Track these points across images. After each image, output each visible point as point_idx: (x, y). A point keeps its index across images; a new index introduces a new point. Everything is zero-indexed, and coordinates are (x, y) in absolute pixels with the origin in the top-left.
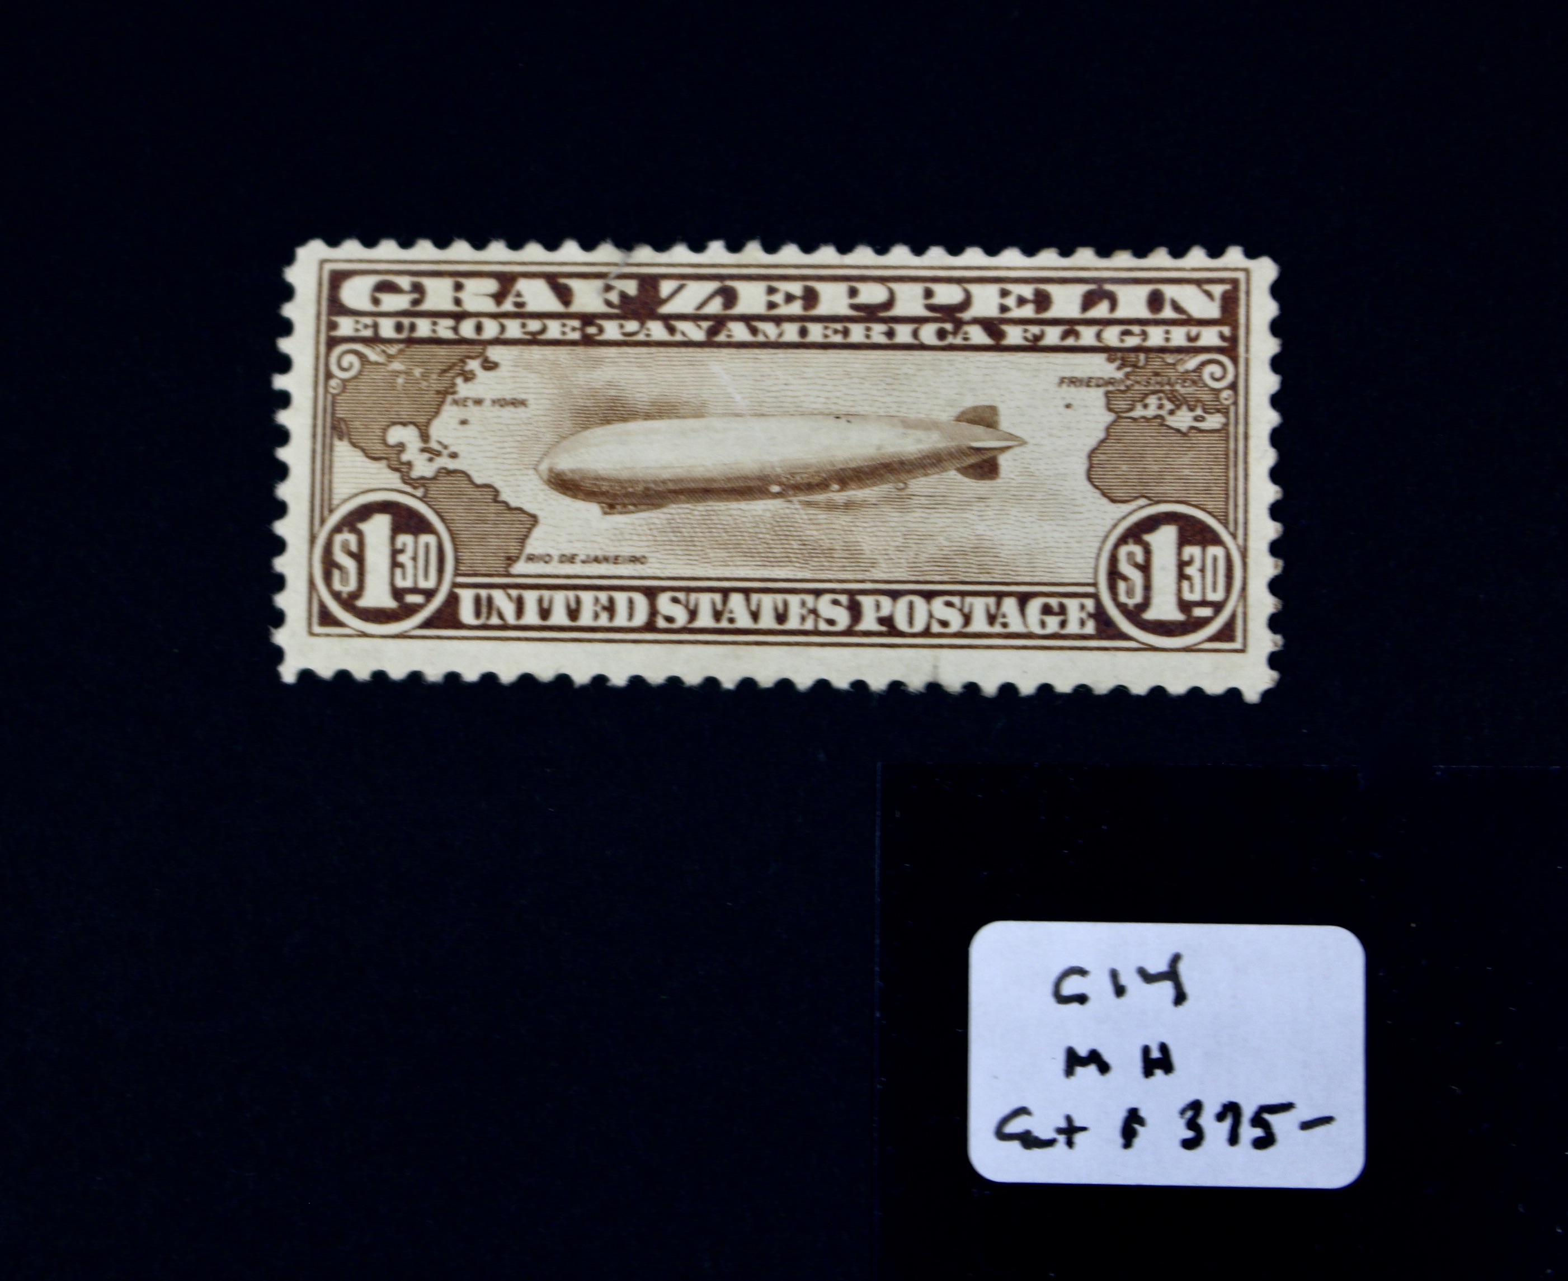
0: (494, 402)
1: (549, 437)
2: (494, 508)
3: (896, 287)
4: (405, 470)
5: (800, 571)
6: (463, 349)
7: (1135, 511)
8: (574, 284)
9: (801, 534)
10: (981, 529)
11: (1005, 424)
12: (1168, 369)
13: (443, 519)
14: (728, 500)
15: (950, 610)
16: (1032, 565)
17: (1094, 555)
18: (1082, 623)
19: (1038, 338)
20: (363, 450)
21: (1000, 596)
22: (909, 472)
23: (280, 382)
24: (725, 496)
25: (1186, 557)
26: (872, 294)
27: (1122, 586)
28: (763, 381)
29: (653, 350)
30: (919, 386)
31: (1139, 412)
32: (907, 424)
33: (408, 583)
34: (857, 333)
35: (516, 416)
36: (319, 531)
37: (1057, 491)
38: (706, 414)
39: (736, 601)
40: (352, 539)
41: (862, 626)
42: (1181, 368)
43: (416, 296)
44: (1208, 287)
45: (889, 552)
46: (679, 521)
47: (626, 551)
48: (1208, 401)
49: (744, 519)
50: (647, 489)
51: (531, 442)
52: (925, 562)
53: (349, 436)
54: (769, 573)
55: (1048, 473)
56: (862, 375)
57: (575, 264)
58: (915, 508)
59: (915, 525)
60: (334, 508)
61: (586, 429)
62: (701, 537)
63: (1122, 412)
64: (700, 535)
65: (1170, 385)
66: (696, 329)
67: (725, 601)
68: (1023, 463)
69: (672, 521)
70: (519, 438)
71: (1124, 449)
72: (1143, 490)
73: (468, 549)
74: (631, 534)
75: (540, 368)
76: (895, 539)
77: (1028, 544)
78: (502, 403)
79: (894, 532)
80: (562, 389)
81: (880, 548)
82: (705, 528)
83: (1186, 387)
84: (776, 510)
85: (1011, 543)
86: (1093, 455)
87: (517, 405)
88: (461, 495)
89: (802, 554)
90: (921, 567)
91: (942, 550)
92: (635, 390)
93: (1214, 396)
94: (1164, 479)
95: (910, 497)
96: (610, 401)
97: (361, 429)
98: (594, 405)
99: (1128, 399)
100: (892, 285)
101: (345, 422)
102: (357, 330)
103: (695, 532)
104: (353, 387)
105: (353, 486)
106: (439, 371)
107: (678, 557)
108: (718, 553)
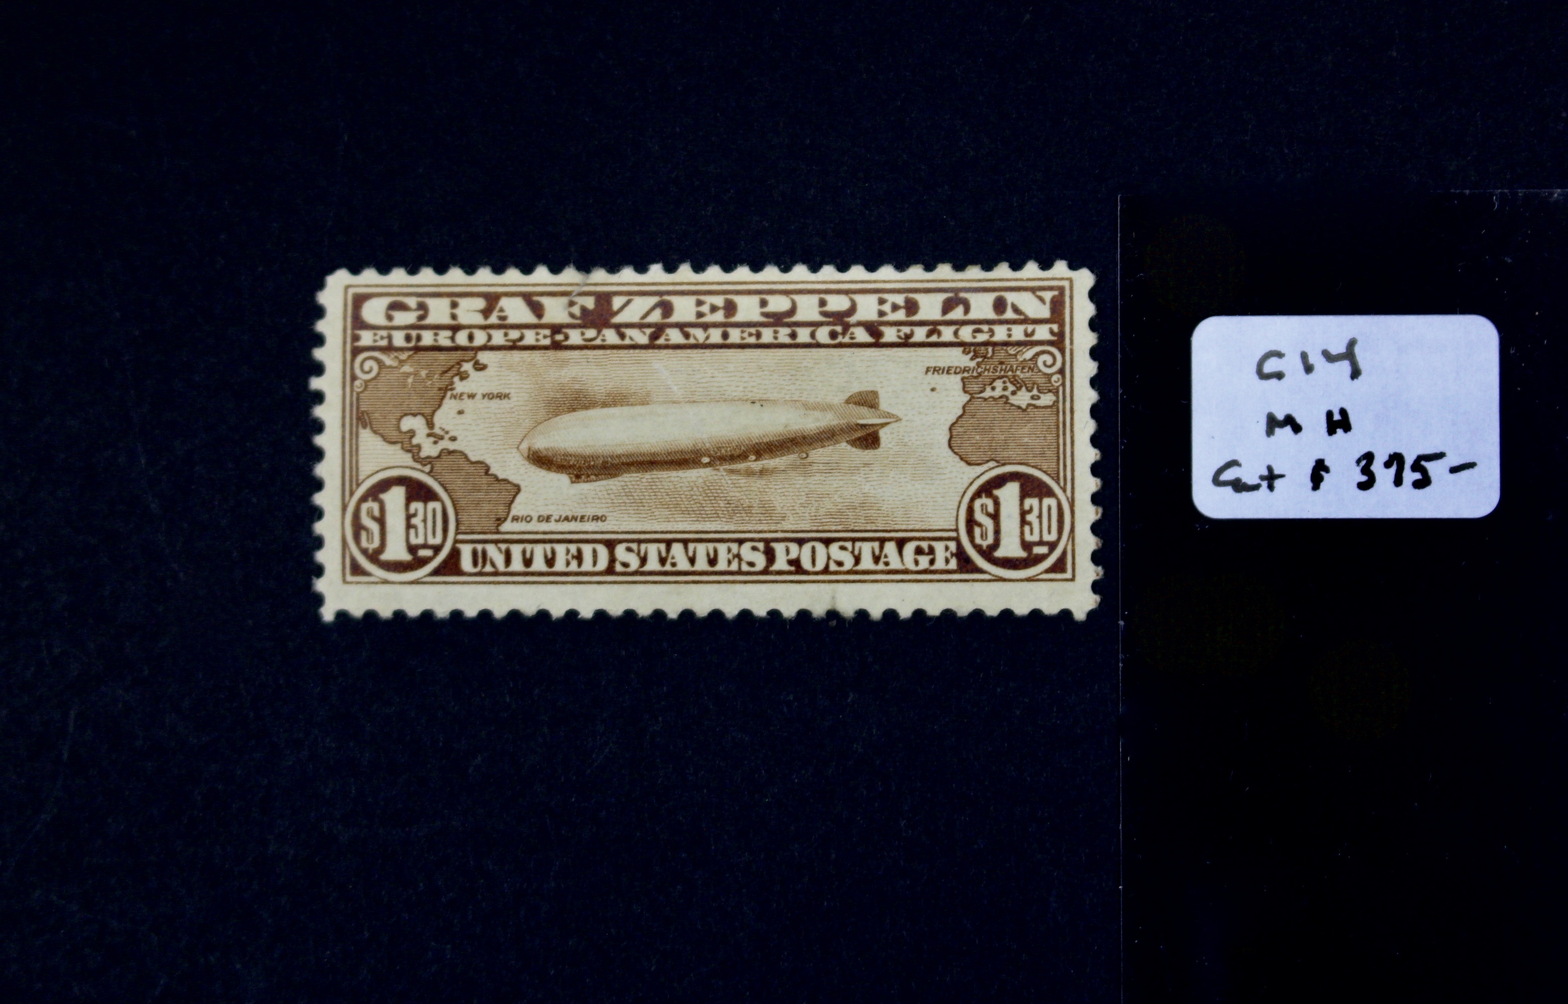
0: (484, 396)
1: (527, 423)
2: (485, 480)
3: (796, 298)
4: (415, 451)
6: (458, 355)
7: (987, 471)
8: (545, 301)
9: (726, 495)
10: (867, 488)
11: (884, 404)
12: (1011, 358)
13: (446, 490)
15: (844, 553)
16: (908, 516)
17: (956, 507)
18: (947, 561)
19: (908, 336)
20: (382, 435)
22: (810, 444)
23: (316, 383)
25: (1027, 507)
26: (778, 304)
27: (977, 531)
28: (694, 374)
29: (608, 352)
30: (816, 377)
31: (988, 393)
32: (808, 407)
33: (420, 541)
34: (767, 336)
35: (502, 406)
36: (349, 501)
37: (925, 457)
39: (677, 549)
40: (375, 506)
42: (1020, 358)
43: (421, 312)
44: (1039, 293)
45: (795, 508)
46: (631, 486)
47: (590, 511)
48: (1041, 383)
49: (681, 485)
51: (514, 427)
52: (824, 515)
53: (370, 423)
54: (702, 526)
55: (918, 443)
56: (772, 369)
57: (545, 285)
58: (815, 472)
59: (816, 486)
60: (360, 481)
61: (557, 415)
62: (648, 499)
63: (975, 393)
64: (647, 497)
65: (1012, 371)
66: (641, 334)
67: (668, 550)
68: (898, 436)
69: (625, 487)
70: (504, 424)
71: (977, 422)
72: (992, 454)
73: (466, 512)
74: (593, 498)
75: (520, 368)
76: (800, 497)
77: (904, 500)
78: (491, 396)
79: (799, 492)
80: (537, 384)
81: (788, 505)
82: (652, 492)
83: (1025, 372)
84: (707, 477)
85: (891, 499)
86: (953, 428)
87: (503, 397)
88: (460, 469)
89: (728, 511)
90: (820, 519)
91: (837, 506)
92: (595, 384)
93: (1047, 379)
94: (1008, 446)
95: (811, 464)
96: (575, 393)
97: (380, 419)
98: (563, 396)
99: (980, 383)
100: (794, 297)
101: (368, 414)
102: (375, 341)
103: (644, 495)
104: (374, 386)
105: (375, 464)
106: (440, 372)
107: (631, 515)
108: (662, 511)
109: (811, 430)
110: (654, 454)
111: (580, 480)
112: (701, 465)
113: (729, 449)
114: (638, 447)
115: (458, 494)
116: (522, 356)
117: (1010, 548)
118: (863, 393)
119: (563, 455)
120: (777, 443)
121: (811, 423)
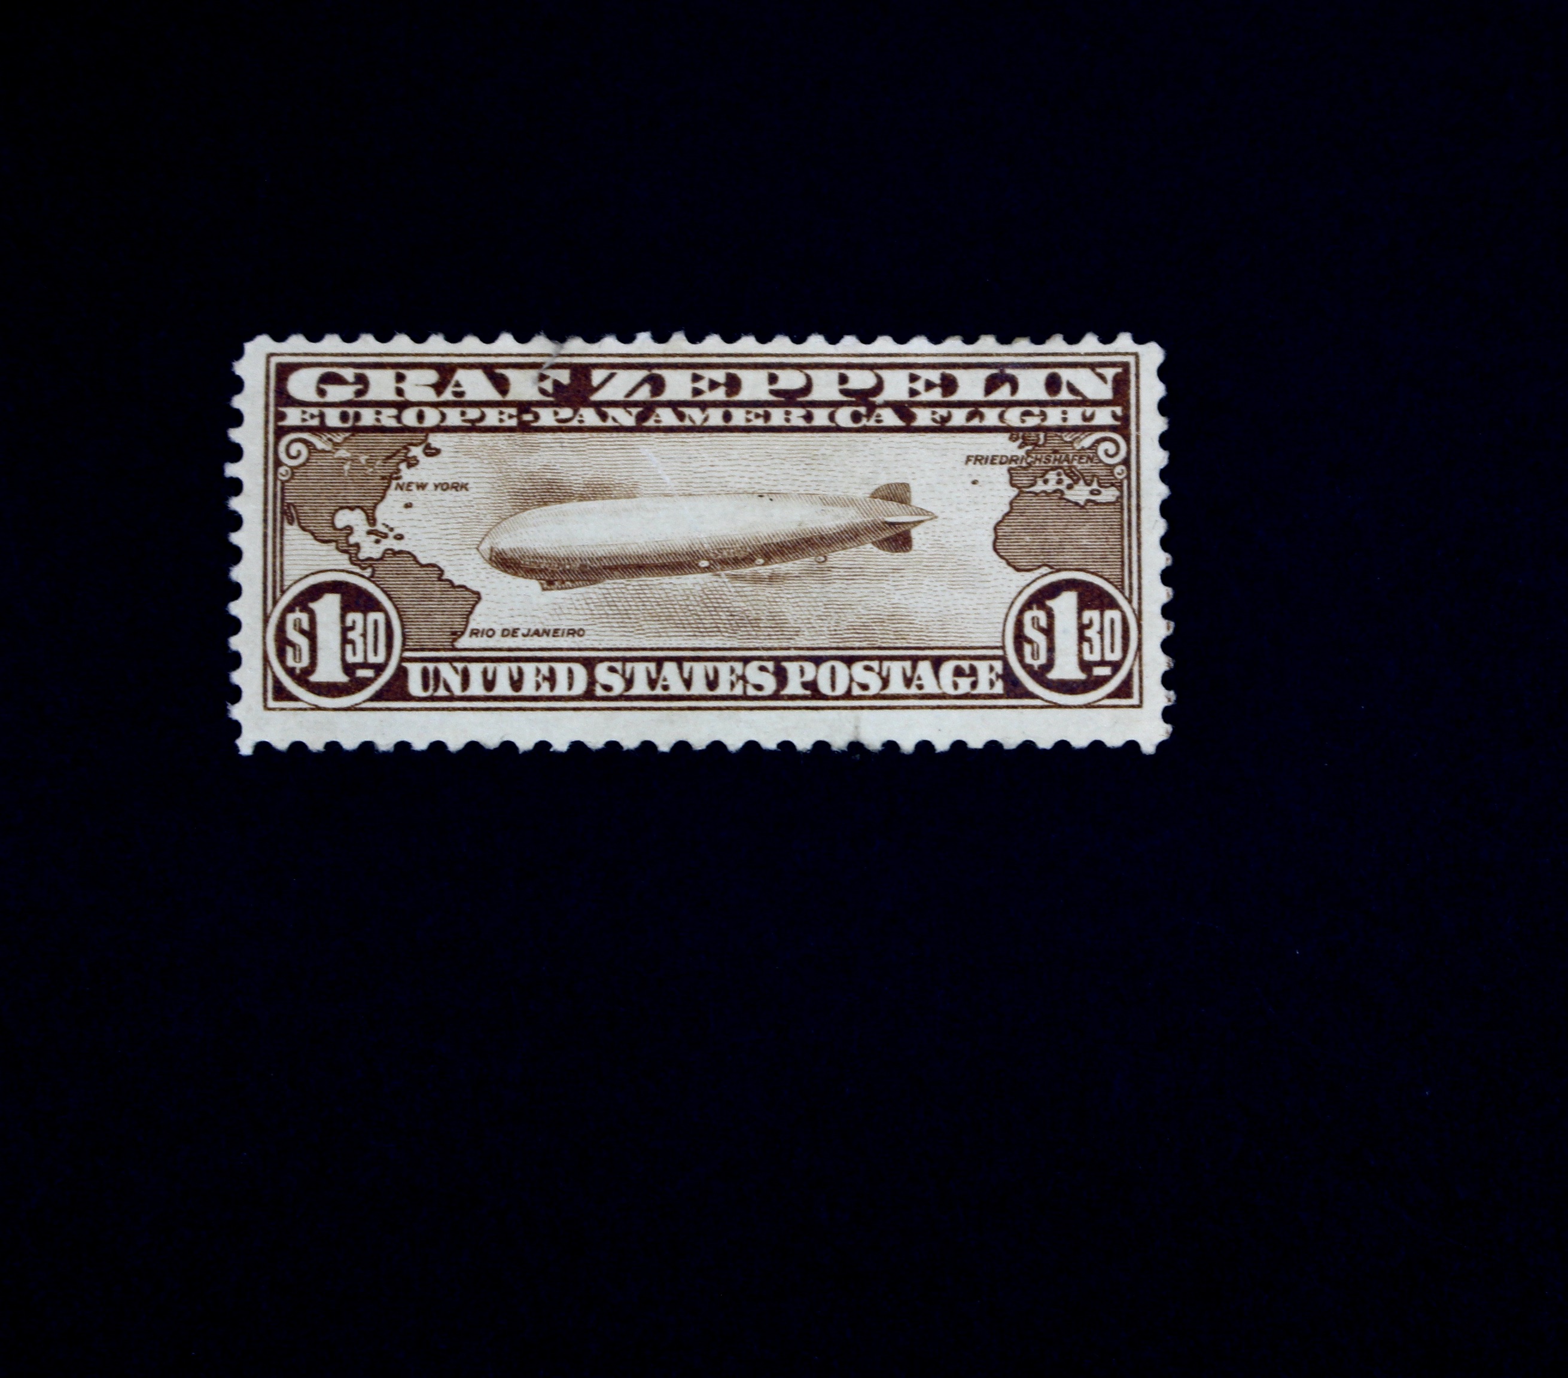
0: (436, 486)
1: (490, 519)
2: (438, 586)
3: (812, 373)
4: (352, 552)
5: (729, 640)
6: (406, 437)
7: (1038, 578)
8: (509, 373)
9: (728, 605)
10: (896, 598)
11: (917, 500)
12: (1066, 446)
13: (390, 598)
15: (869, 674)
16: (945, 631)
17: (1002, 621)
18: (992, 684)
19: (945, 419)
20: (313, 534)
21: (915, 660)
22: (829, 545)
23: (232, 470)
25: (1086, 621)
26: (791, 380)
27: (1027, 649)
28: (690, 463)
29: (587, 435)
30: (836, 466)
31: (1039, 487)
32: (825, 501)
33: (359, 659)
34: (777, 417)
35: (458, 499)
36: (272, 611)
37: (966, 561)
38: (638, 495)
39: (670, 670)
40: (304, 617)
41: (788, 691)
42: (1077, 446)
43: (360, 387)
44: (1099, 370)
45: (812, 621)
46: (614, 595)
47: (565, 624)
48: (1102, 476)
49: (675, 593)
51: (473, 524)
52: (845, 630)
53: (298, 519)
54: (700, 642)
55: (958, 545)
56: (783, 456)
57: (511, 355)
58: (835, 579)
59: (836, 595)
60: (285, 588)
61: (525, 510)
62: (635, 610)
63: (1024, 487)
64: (634, 608)
65: (1068, 461)
66: (627, 415)
67: (659, 670)
68: (934, 536)
69: (608, 596)
70: (461, 520)
72: (1045, 559)
73: (415, 625)
74: (568, 608)
75: (480, 453)
76: (817, 608)
77: (940, 611)
78: (445, 487)
79: (816, 602)
80: (501, 473)
81: (803, 617)
82: (639, 602)
83: (1083, 463)
84: (706, 584)
85: (925, 610)
86: (998, 528)
87: (459, 488)
88: (407, 573)
89: (731, 624)
90: (841, 634)
91: (861, 618)
92: (570, 473)
93: (1109, 471)
94: (1064, 548)
95: (830, 569)
96: (547, 484)
97: (311, 513)
98: (532, 487)
99: (1029, 475)
100: (809, 372)
101: (294, 507)
102: (304, 420)
103: (630, 606)
104: (302, 474)
105: (306, 567)
106: (384, 458)
107: (614, 629)
108: (651, 624)
109: (830, 529)
110: (642, 557)
111: (552, 587)
112: (699, 570)
113: (732, 551)
114: (622, 548)
115: (405, 603)
116: (482, 439)
117: (1066, 668)
118: (892, 485)
119: (533, 557)
120: (789, 544)
121: (830, 521)
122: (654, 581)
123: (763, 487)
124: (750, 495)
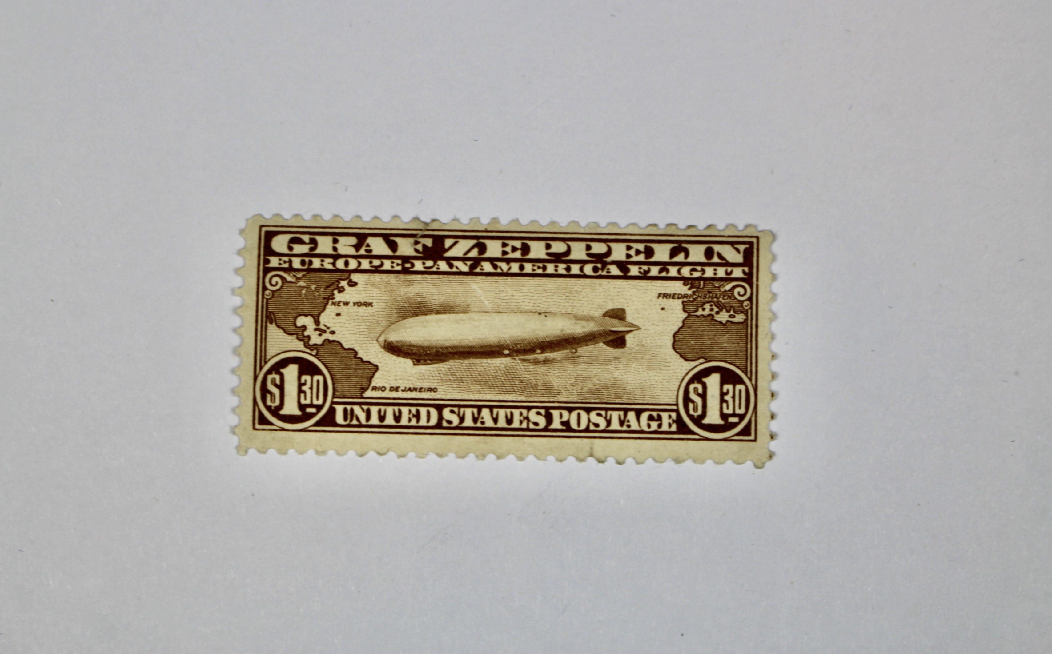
0: (355, 304)
1: (384, 323)
2: (354, 361)
4: (306, 340)
5: (520, 397)
6: (338, 275)
8: (398, 240)
9: (520, 376)
10: (616, 374)
11: (629, 319)
12: (716, 289)
13: (327, 367)
14: (480, 358)
15: (599, 418)
16: (644, 394)
17: (676, 389)
18: (670, 425)
19: (647, 272)
20: (283, 329)
22: (578, 343)
24: (479, 356)
25: (725, 390)
26: (558, 247)
27: (691, 406)
28: (500, 294)
29: (441, 276)
30: (583, 298)
31: (700, 312)
32: (577, 318)
33: (308, 402)
34: (550, 269)
35: (367, 311)
37: (657, 354)
39: (485, 413)
40: (277, 377)
41: (553, 426)
42: (722, 290)
43: (312, 246)
44: (736, 246)
45: (567, 387)
46: (455, 369)
47: (426, 385)
48: (736, 307)
49: (490, 368)
50: (437, 352)
51: (375, 326)
52: (586, 392)
53: (276, 321)
54: (503, 397)
55: (652, 345)
56: (553, 291)
57: (399, 229)
58: (581, 363)
59: (581, 372)
60: (267, 360)
61: (405, 319)
62: (466, 378)
63: (691, 312)
64: (466, 376)
65: (717, 298)
66: (464, 265)
67: (479, 412)
68: (638, 339)
69: (451, 369)
70: (368, 324)
71: (692, 332)
72: (702, 354)
73: (340, 384)
74: (428, 376)
75: (380, 286)
76: (570, 379)
77: (641, 383)
78: (359, 304)
79: (570, 375)
80: (392, 297)
81: (563, 384)
82: (469, 373)
83: (725, 299)
84: (507, 364)
85: (632, 382)
86: (676, 335)
87: (367, 305)
88: (336, 354)
89: (521, 387)
90: (584, 395)
91: (595, 386)
92: (431, 298)
93: (740, 304)
94: (713, 348)
95: (578, 357)
96: (417, 304)
97: (282, 317)
98: (409, 306)
99: (694, 305)
100: (570, 243)
101: (273, 314)
102: (280, 264)
103: (463, 375)
104: (278, 295)
105: (278, 349)
106: (325, 287)
107: (454, 388)
108: (475, 386)
111: (420, 363)
112: (504, 356)
113: (523, 345)
115: (335, 370)
116: (382, 277)
117: (713, 418)
121: (579, 329)
122: (477, 361)
123: (541, 309)
124: (534, 313)
